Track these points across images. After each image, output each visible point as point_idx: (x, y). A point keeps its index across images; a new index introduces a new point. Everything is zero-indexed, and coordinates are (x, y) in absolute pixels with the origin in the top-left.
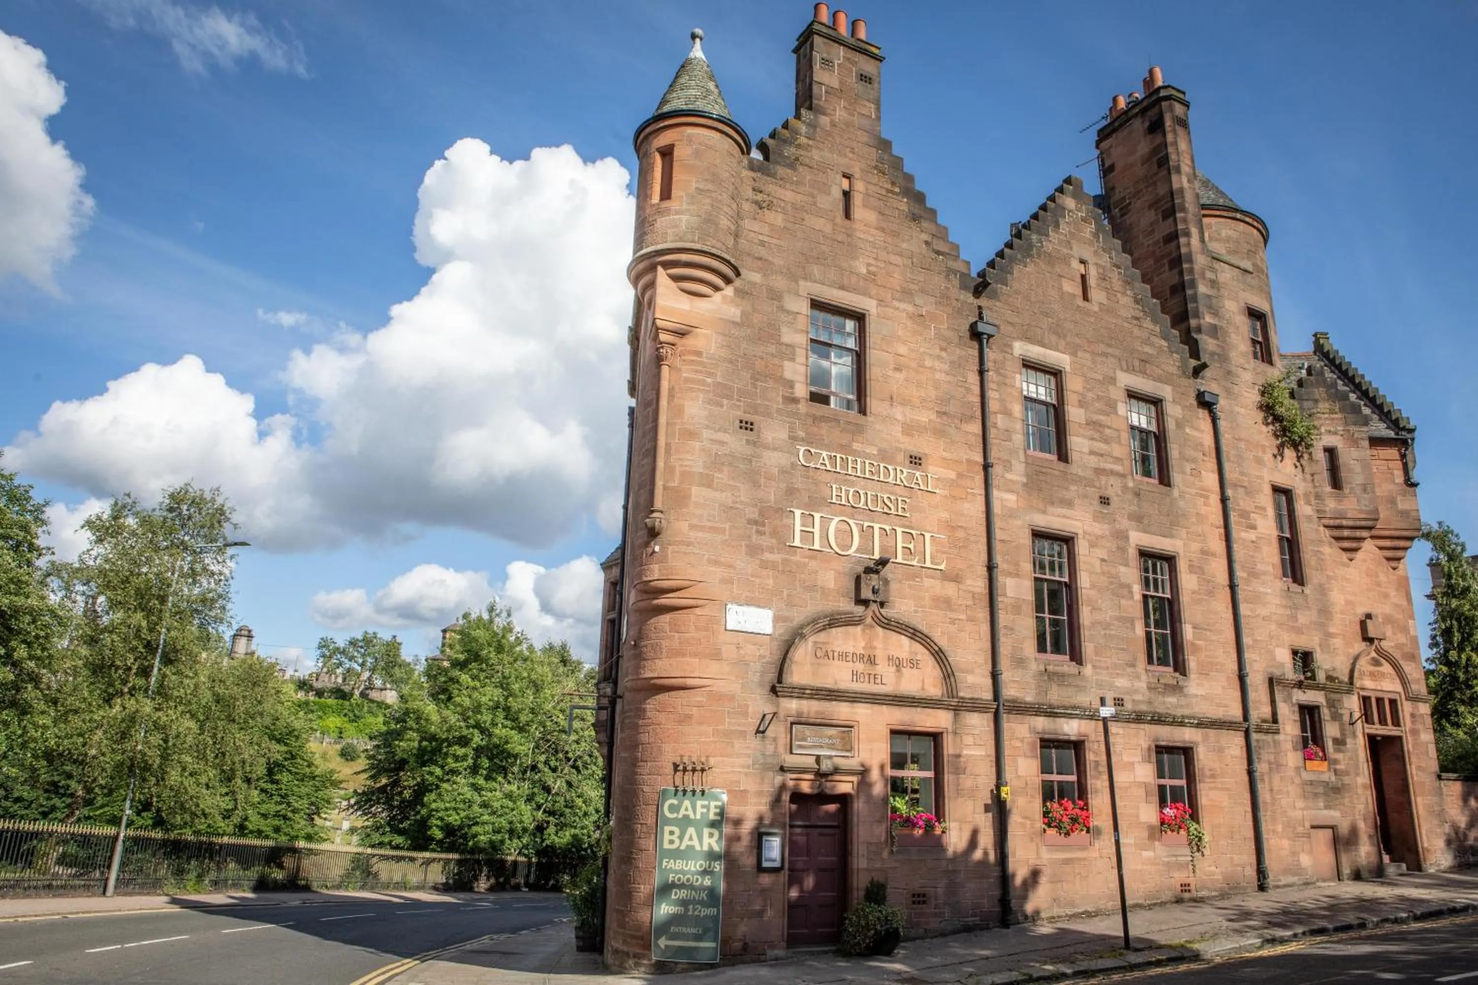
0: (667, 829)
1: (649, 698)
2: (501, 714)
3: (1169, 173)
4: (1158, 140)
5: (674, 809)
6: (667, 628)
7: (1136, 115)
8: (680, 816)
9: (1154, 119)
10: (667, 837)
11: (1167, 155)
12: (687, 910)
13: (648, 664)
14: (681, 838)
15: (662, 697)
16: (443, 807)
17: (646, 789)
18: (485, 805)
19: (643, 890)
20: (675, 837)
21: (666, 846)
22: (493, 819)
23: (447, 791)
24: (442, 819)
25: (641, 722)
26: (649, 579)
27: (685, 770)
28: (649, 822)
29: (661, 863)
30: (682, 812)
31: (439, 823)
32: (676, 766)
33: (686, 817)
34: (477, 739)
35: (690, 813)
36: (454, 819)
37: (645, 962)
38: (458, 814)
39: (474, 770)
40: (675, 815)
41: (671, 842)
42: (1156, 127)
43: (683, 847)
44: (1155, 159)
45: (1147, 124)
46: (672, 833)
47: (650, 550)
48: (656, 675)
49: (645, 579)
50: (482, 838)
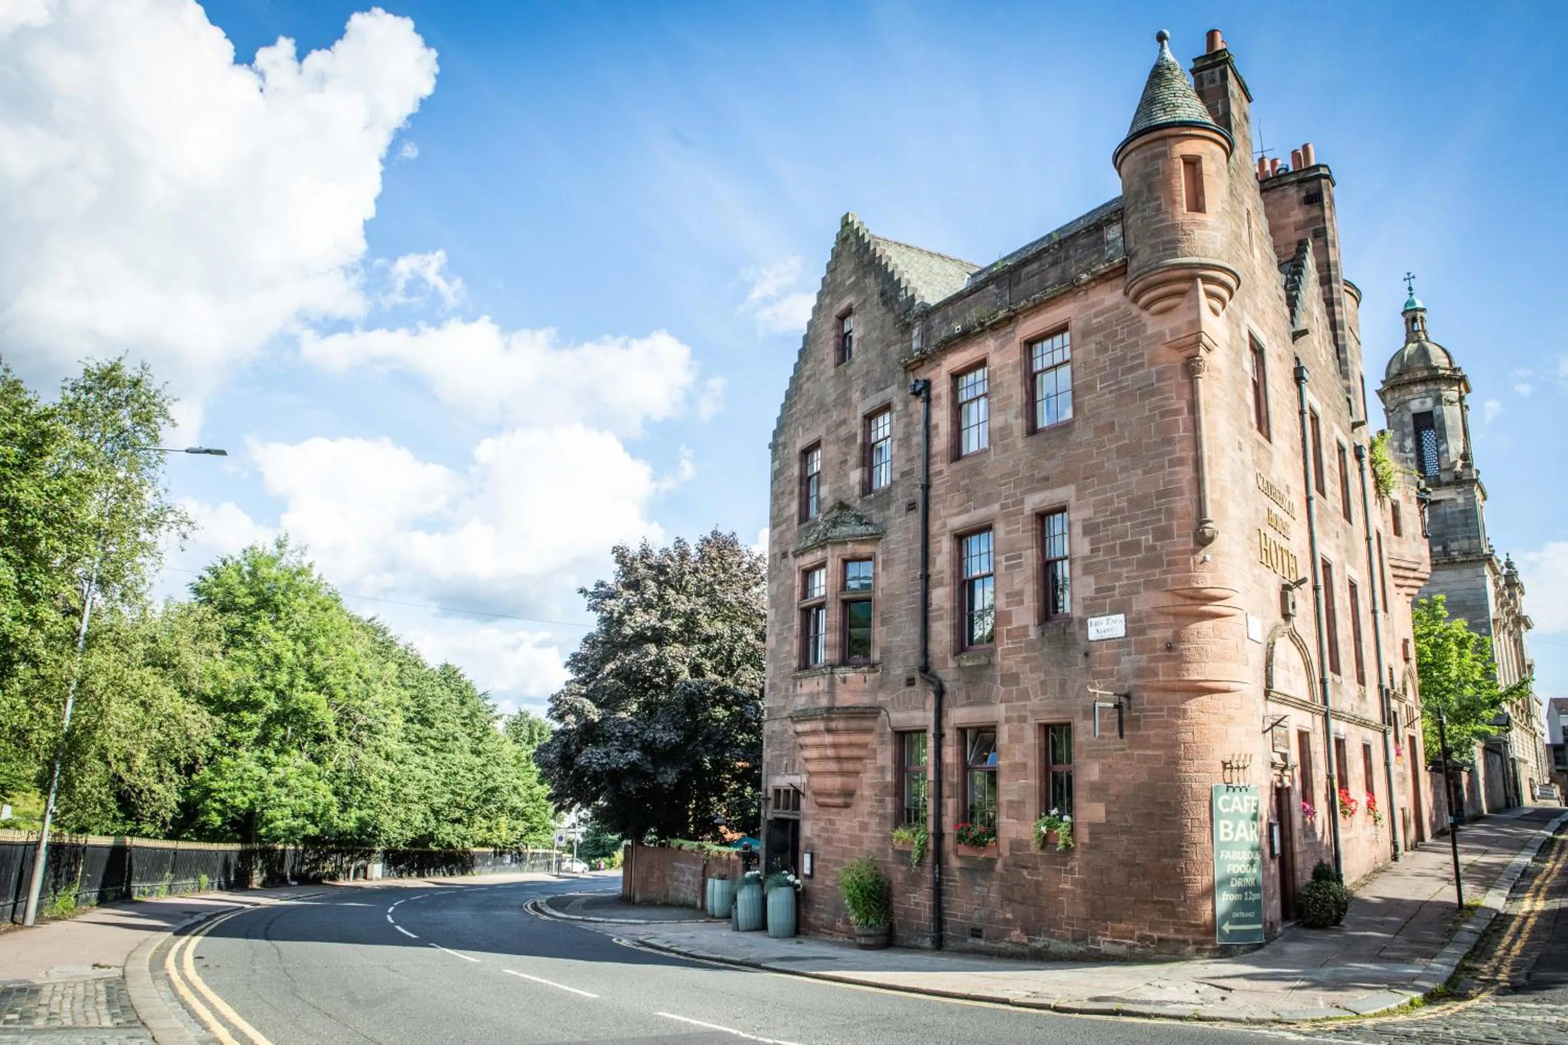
0: (1222, 823)
1: (1190, 698)
2: (302, 676)
3: (1327, 246)
4: (1315, 212)
5: (1227, 804)
6: (1211, 634)
7: (1292, 183)
8: (1232, 810)
9: (1312, 192)
10: (1222, 830)
11: (1325, 229)
12: (1244, 897)
13: (1192, 667)
14: (1234, 830)
15: (1205, 698)
16: (227, 787)
17: (1194, 785)
18: (279, 784)
19: (1201, 882)
20: (1229, 830)
21: (1222, 838)
22: (292, 800)
23: (229, 766)
24: (223, 802)
25: (1180, 722)
26: (1200, 586)
27: (1232, 768)
28: (1201, 817)
29: (1219, 854)
30: (1234, 807)
31: (217, 806)
32: (1224, 764)
33: (1237, 811)
34: (273, 705)
35: (1239, 807)
36: (241, 801)
37: (1209, 947)
38: (245, 795)
39: (263, 740)
40: (1227, 810)
41: (1227, 835)
42: (1314, 199)
43: (1236, 839)
44: (1311, 229)
45: (1303, 194)
46: (1226, 826)
47: (1199, 558)
48: (1203, 678)
49: (1196, 586)
50: (279, 823)
